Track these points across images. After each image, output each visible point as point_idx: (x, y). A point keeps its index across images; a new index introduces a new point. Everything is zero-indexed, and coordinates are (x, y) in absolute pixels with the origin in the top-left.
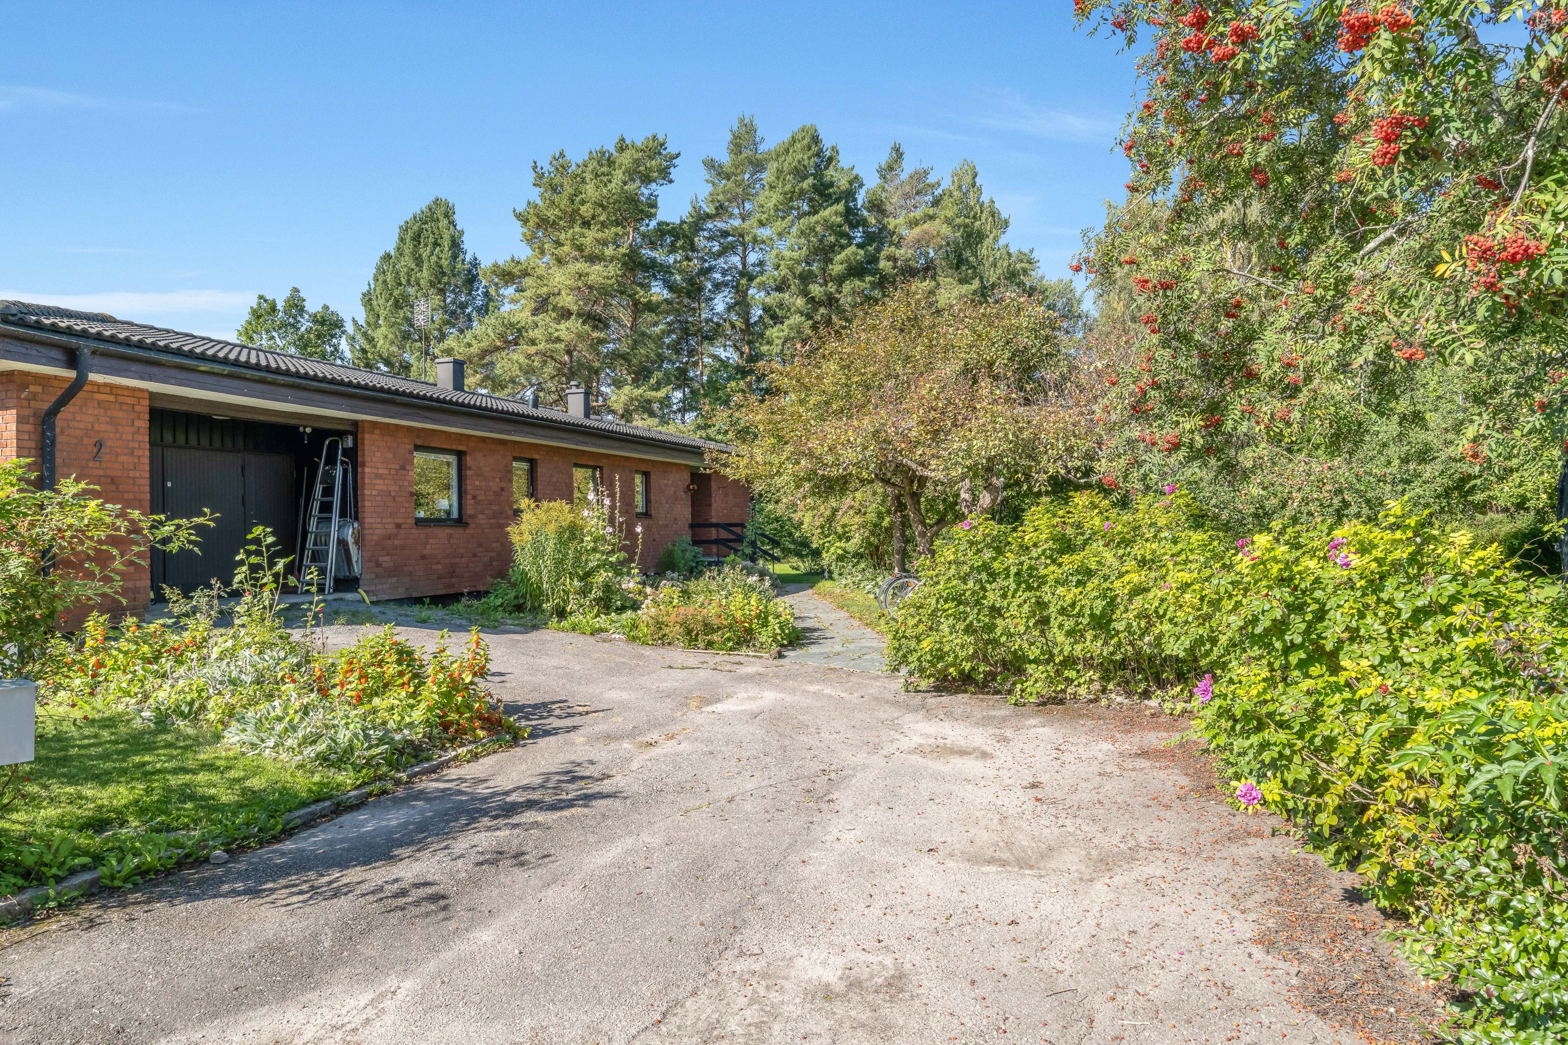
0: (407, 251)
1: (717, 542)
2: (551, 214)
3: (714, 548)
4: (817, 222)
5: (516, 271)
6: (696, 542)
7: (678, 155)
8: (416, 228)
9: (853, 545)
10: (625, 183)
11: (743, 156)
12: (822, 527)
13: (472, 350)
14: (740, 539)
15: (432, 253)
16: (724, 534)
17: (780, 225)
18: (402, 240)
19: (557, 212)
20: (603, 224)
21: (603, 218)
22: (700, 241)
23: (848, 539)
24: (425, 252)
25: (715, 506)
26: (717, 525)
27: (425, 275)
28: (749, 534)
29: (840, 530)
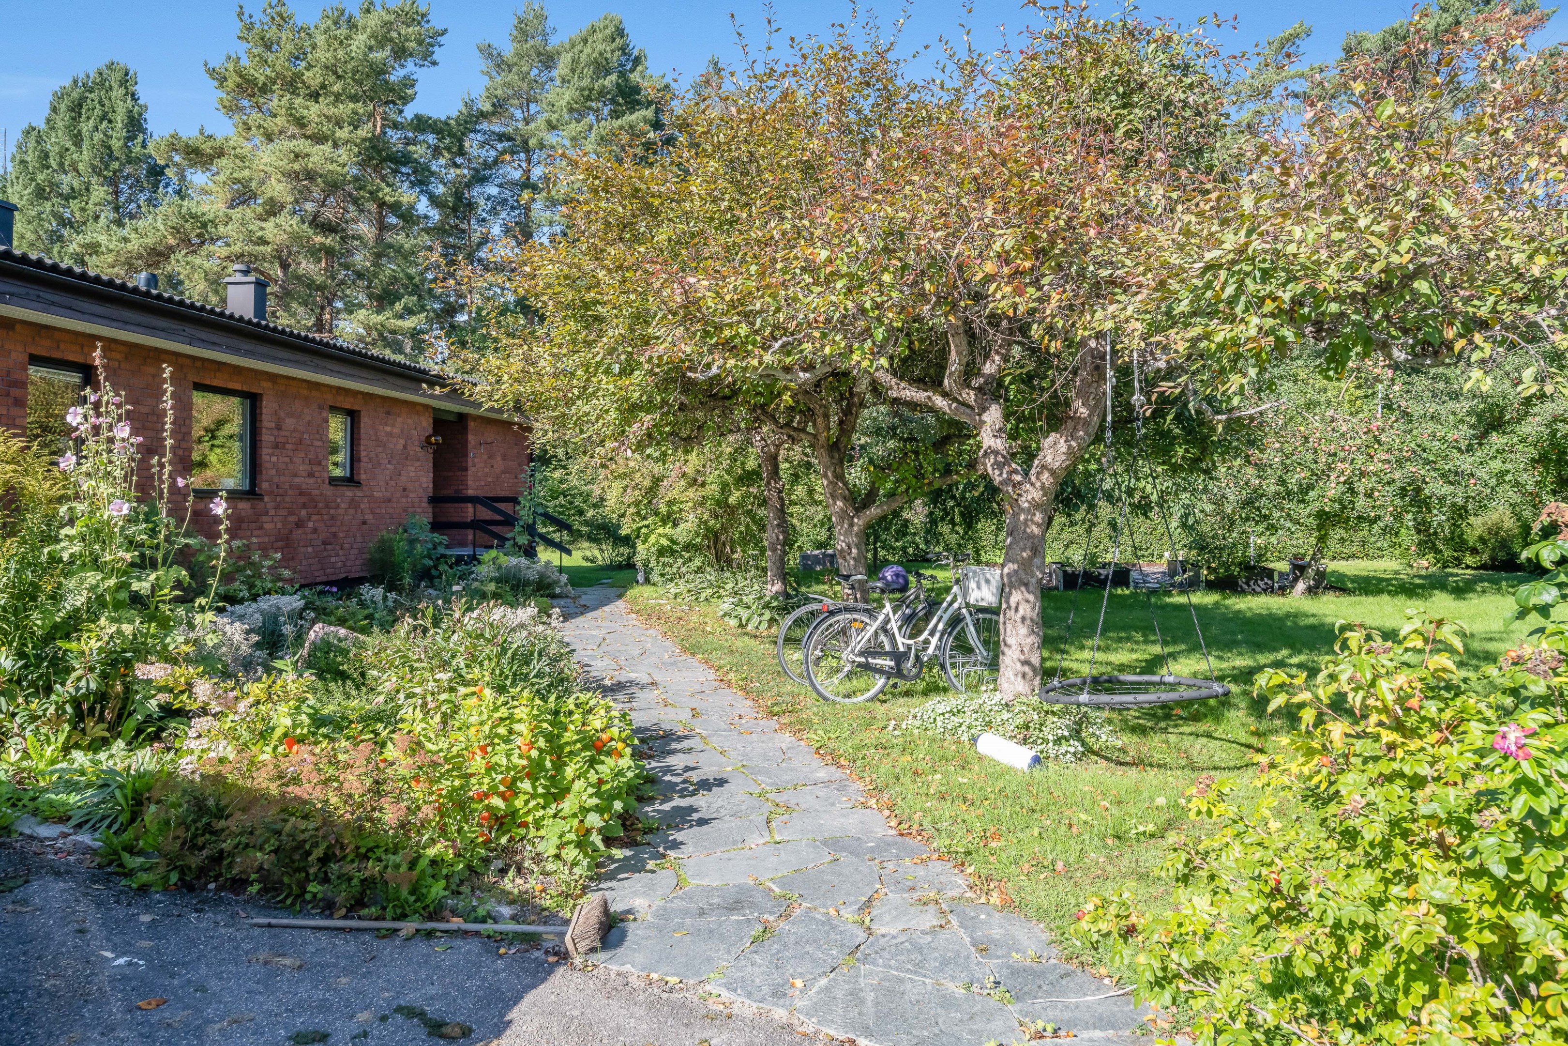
0: (60, 124)
1: (477, 525)
2: (261, 75)
3: (470, 535)
4: (621, 128)
5: (206, 148)
6: (436, 526)
7: (444, 32)
8: (75, 95)
9: (684, 531)
10: (371, 48)
11: (528, 45)
12: (637, 504)
13: (129, 246)
14: (509, 521)
15: (96, 129)
16: (485, 514)
17: (574, 128)
18: (55, 110)
19: (268, 71)
20: (337, 96)
21: (337, 88)
22: (472, 144)
23: (675, 525)
24: (85, 127)
25: (472, 471)
26: (474, 500)
27: (85, 157)
28: (524, 512)
29: (663, 509)
